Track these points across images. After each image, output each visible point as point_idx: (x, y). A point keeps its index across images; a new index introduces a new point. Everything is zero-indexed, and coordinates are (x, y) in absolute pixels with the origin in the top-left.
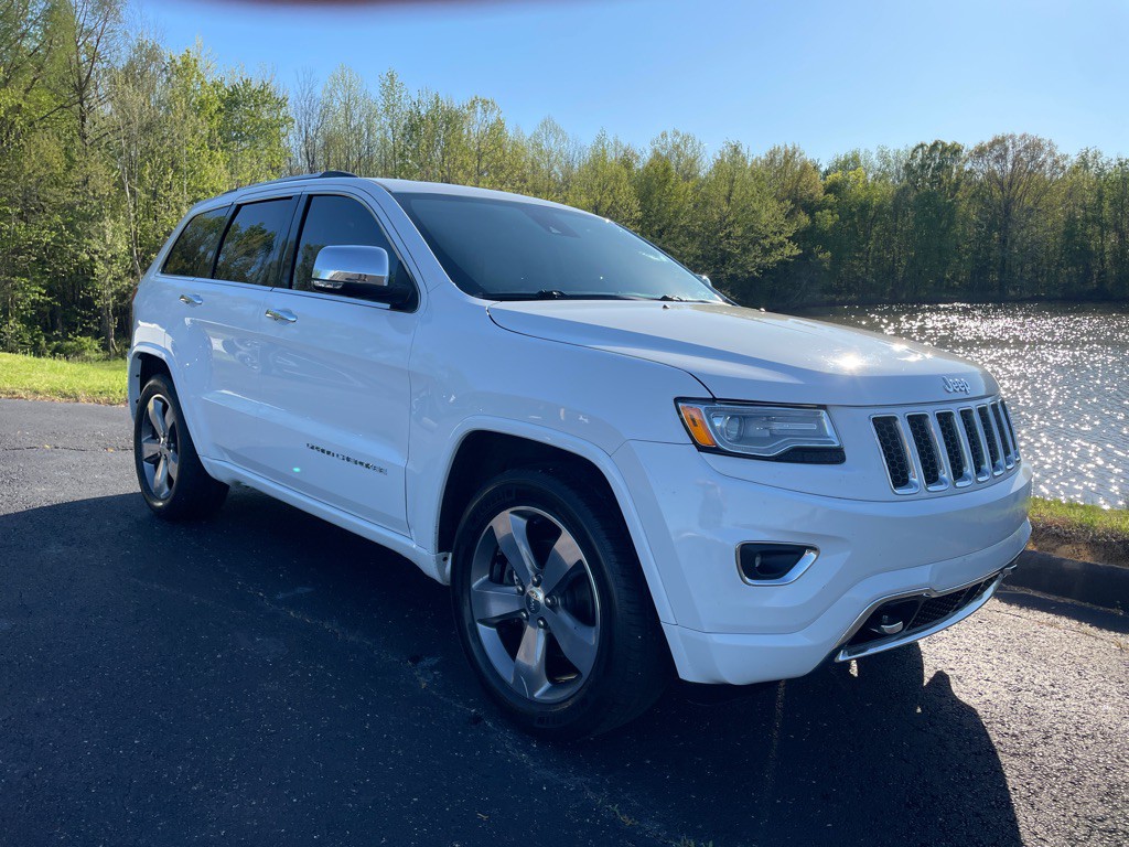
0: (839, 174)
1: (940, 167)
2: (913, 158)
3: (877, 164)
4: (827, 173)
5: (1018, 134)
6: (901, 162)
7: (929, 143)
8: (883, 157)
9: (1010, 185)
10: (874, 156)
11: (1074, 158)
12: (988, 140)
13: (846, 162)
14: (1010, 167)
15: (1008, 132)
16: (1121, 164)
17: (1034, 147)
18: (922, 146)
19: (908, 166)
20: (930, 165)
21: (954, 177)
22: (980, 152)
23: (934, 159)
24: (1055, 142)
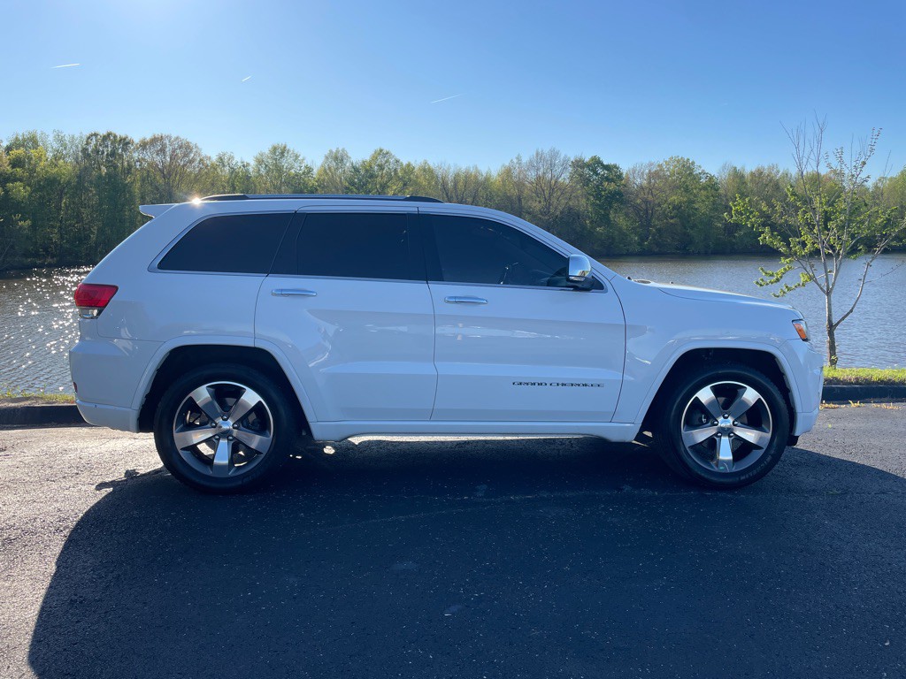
0: (21, 151)
1: (113, 154)
2: (87, 144)
3: (56, 145)
4: (9, 149)
5: (174, 136)
6: (77, 147)
7: (103, 132)
8: (61, 141)
9: (169, 174)
10: (51, 138)
11: (214, 158)
12: (148, 137)
13: (24, 140)
14: (169, 160)
15: (165, 133)
16: (244, 166)
17: (187, 148)
18: (96, 135)
19: (84, 150)
20: (103, 152)
21: (126, 164)
22: (144, 145)
23: (107, 146)
24: (199, 145)
